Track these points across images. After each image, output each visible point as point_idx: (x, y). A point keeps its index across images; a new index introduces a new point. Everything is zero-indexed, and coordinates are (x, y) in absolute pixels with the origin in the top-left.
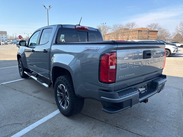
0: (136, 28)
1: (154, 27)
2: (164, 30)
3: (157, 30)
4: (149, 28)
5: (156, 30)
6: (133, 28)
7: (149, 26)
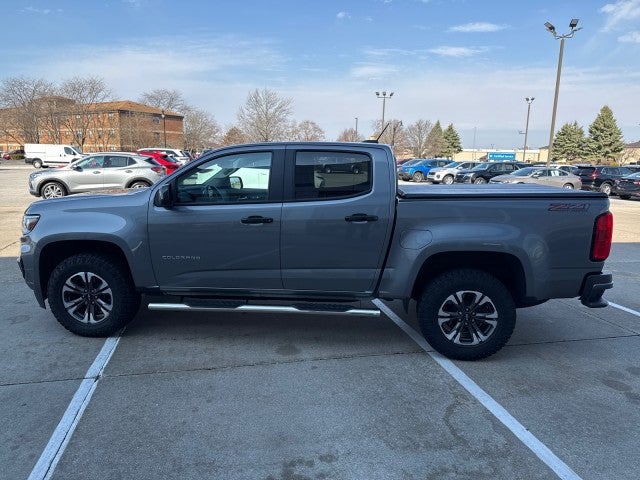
0: (107, 100)
1: (166, 101)
2: (200, 115)
3: (179, 114)
4: (149, 104)
5: (175, 111)
6: (98, 99)
7: (151, 98)
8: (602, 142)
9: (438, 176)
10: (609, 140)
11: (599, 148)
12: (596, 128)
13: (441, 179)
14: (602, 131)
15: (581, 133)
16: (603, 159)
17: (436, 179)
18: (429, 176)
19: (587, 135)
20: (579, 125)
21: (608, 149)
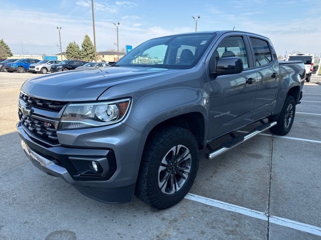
8: (88, 52)
9: (38, 69)
10: (91, 51)
11: (88, 54)
12: (85, 45)
13: (39, 70)
14: (87, 47)
15: (78, 47)
16: (90, 59)
17: (36, 70)
18: (30, 69)
19: (81, 48)
20: (77, 44)
21: (91, 55)
